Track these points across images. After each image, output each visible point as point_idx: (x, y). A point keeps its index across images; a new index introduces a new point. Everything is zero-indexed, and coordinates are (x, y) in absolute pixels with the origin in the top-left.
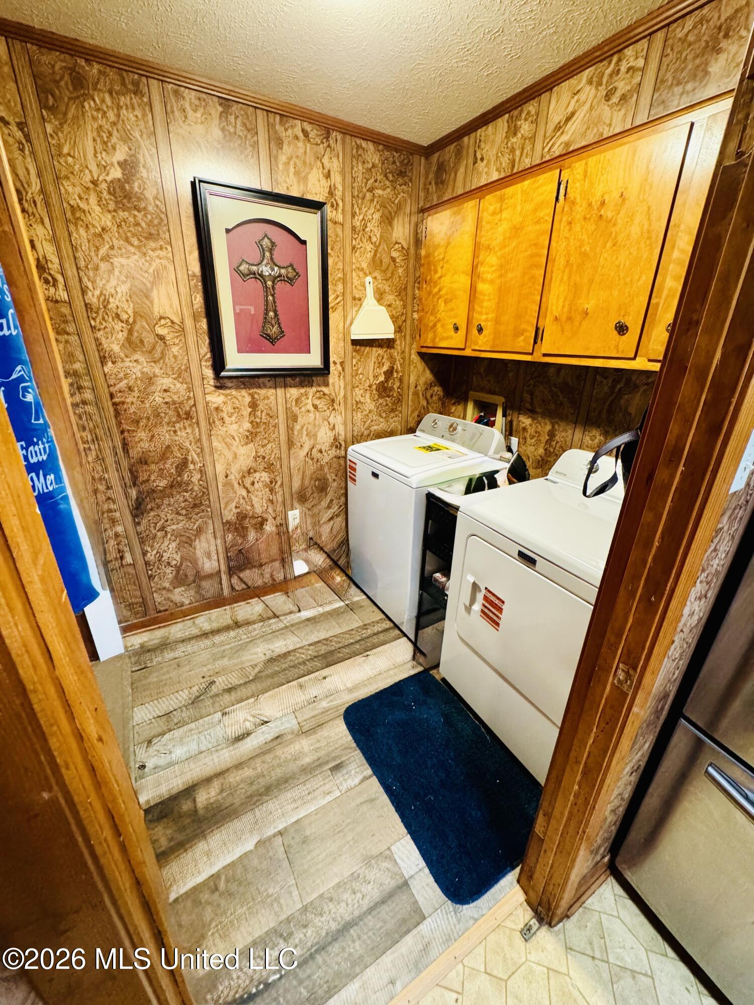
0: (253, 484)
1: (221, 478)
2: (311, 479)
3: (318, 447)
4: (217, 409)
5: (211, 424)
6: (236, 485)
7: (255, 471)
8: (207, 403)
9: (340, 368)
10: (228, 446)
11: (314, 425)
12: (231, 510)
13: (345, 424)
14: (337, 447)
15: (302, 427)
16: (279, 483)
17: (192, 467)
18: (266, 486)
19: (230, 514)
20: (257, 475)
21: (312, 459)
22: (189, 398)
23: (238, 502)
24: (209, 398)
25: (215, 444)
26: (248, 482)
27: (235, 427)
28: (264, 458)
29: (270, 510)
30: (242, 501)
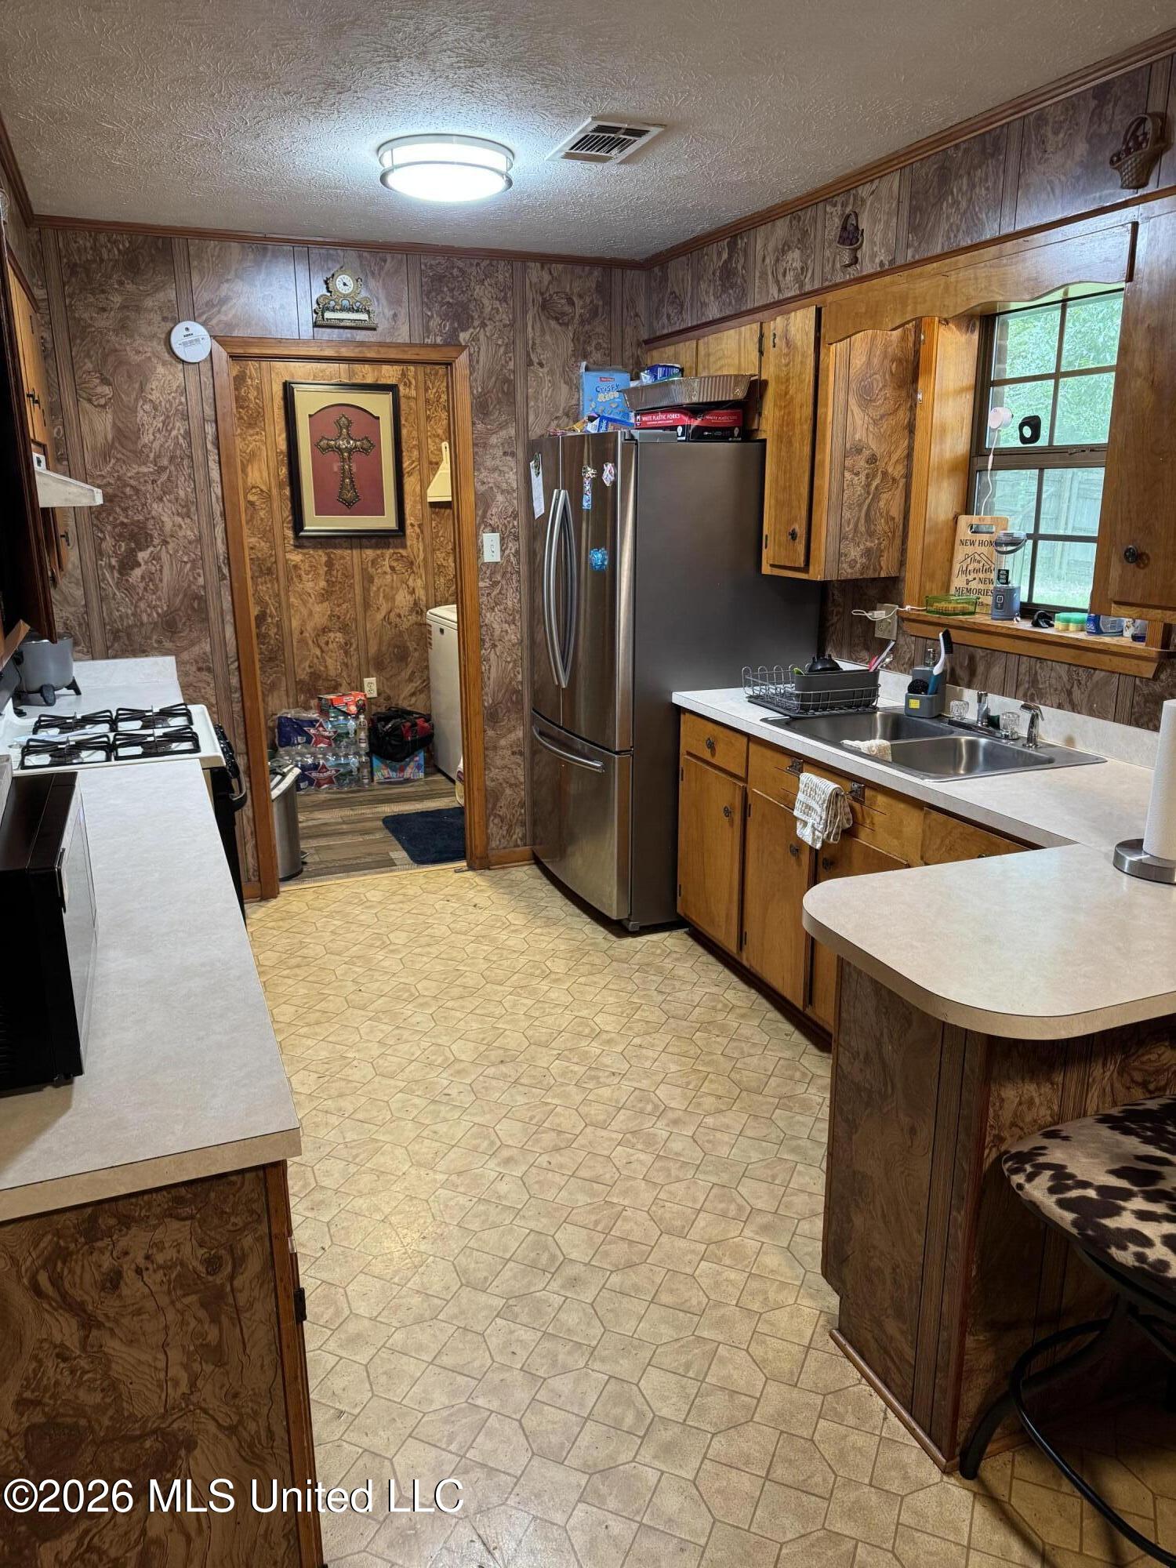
0: (327, 643)
1: (296, 635)
2: (389, 645)
3: (397, 611)
4: (296, 567)
5: (290, 580)
6: (310, 642)
7: (330, 631)
8: (287, 561)
9: (418, 530)
10: (305, 603)
11: (392, 588)
12: (304, 669)
13: (426, 588)
14: (417, 613)
15: (379, 589)
16: (354, 646)
17: (270, 620)
18: (340, 647)
19: (303, 674)
20: (332, 635)
21: (390, 623)
22: (271, 555)
23: (312, 662)
24: (288, 556)
25: (292, 599)
26: (322, 640)
27: (311, 584)
28: (339, 617)
29: (344, 674)
30: (315, 660)
